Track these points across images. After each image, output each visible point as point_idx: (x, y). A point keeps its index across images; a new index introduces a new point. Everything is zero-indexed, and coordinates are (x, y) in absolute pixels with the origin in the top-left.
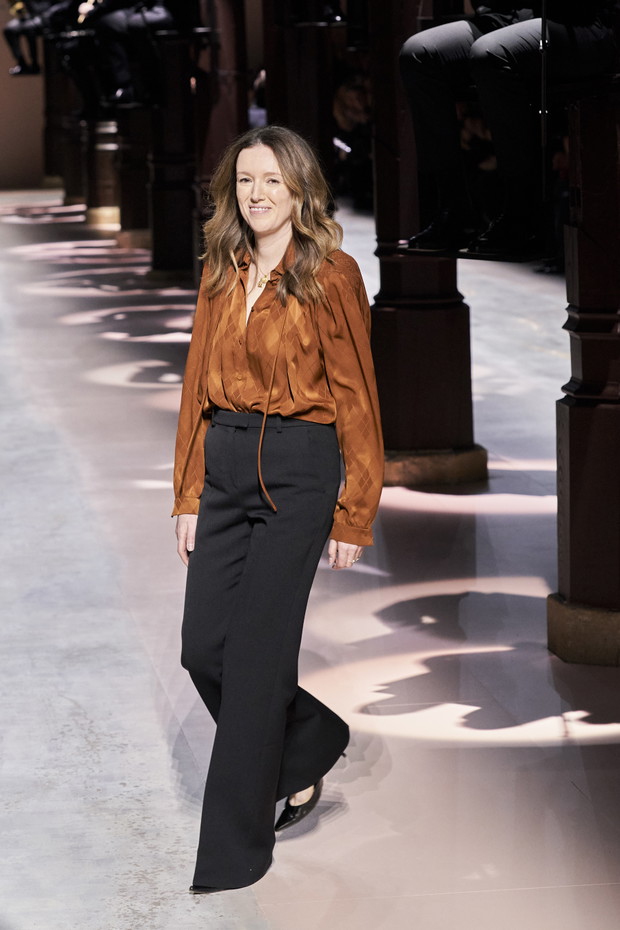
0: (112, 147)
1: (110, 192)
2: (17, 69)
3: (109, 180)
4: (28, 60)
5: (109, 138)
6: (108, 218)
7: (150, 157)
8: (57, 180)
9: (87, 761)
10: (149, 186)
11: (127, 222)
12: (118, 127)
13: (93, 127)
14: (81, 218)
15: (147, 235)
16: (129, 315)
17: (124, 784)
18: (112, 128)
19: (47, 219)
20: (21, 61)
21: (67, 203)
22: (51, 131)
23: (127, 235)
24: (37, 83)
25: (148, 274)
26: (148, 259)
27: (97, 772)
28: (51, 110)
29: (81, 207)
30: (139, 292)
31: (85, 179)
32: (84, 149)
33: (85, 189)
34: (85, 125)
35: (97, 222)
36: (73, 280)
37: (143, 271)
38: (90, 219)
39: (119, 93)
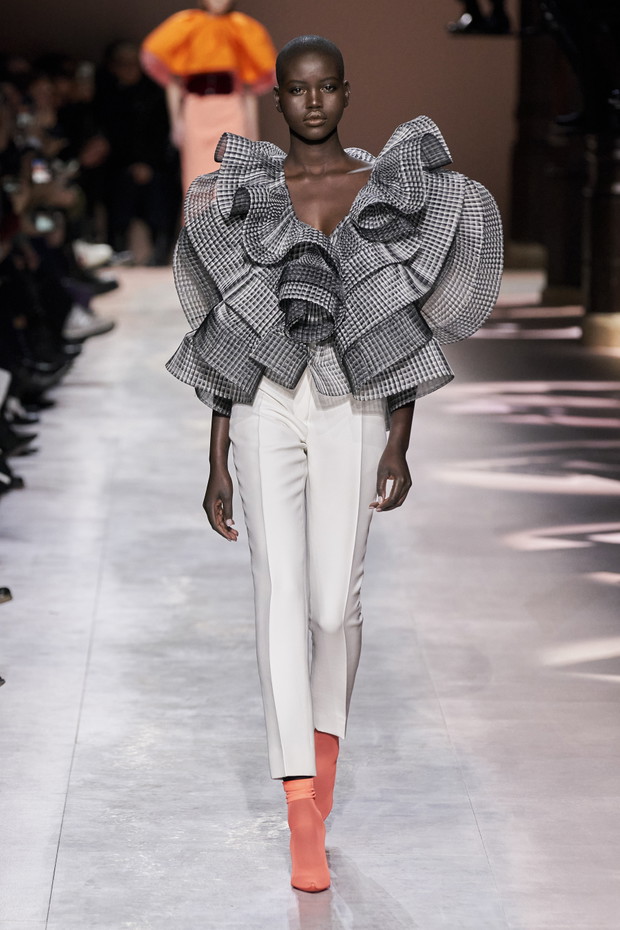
2: (466, 19)
4: (486, 6)
8: (536, 252)
14: (574, 333)
19: (507, 331)
21: (547, 300)
24: (503, 52)
28: (528, 110)
29: (575, 311)
31: (587, 254)
32: (588, 192)
33: (586, 271)
34: (592, 143)
35: (607, 344)
36: (541, 460)
38: (591, 334)
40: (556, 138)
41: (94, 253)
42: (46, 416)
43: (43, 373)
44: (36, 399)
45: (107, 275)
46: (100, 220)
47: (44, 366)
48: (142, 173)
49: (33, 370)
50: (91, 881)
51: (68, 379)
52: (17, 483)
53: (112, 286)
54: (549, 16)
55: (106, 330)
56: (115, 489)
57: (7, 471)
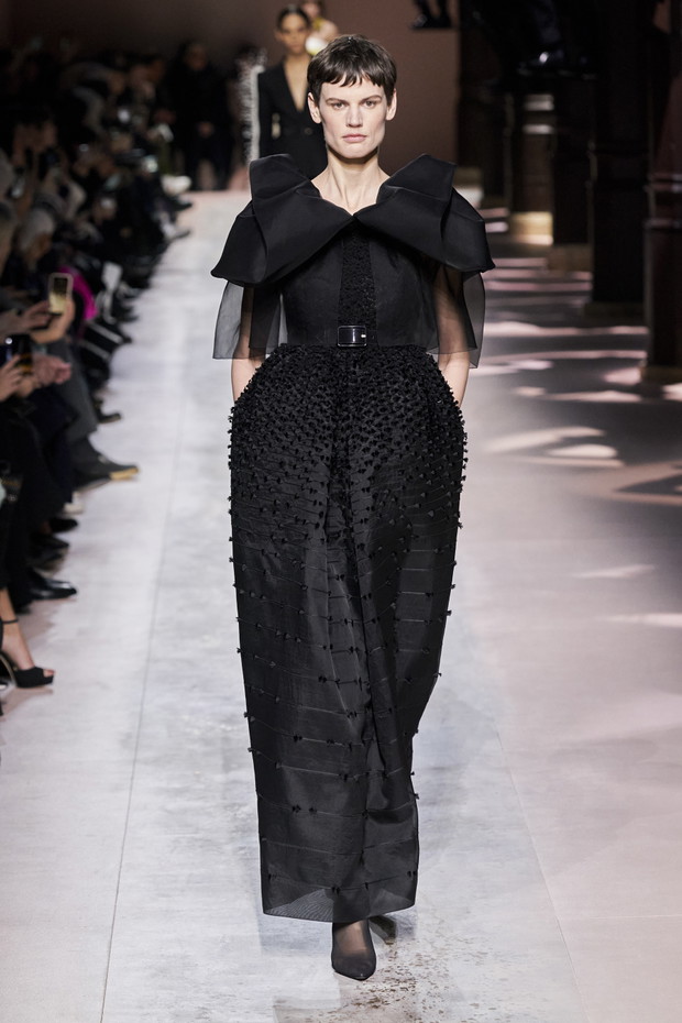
0: (543, 129)
1: (542, 191)
3: (540, 175)
4: (435, 10)
5: (541, 116)
6: (538, 228)
7: (592, 145)
8: (474, 173)
9: (430, 973)
10: (589, 185)
11: (560, 233)
12: (556, 102)
13: (520, 101)
14: (499, 227)
15: (584, 253)
16: (556, 362)
17: (477, 1005)
18: (546, 104)
20: (425, 9)
22: (466, 106)
23: (562, 252)
24: (448, 40)
25: (586, 307)
26: (587, 287)
27: (441, 988)
28: (466, 78)
29: (501, 212)
31: (508, 172)
32: (508, 132)
33: (508, 187)
34: (509, 99)
35: (524, 232)
37: (579, 302)
38: (513, 228)
39: (544, 58)
40: (485, 96)
41: (177, 184)
42: (147, 295)
44: (139, 281)
45: (186, 198)
46: (180, 160)
47: (145, 260)
48: (206, 129)
50: (181, 609)
51: (160, 268)
52: (127, 340)
53: (188, 206)
54: (476, 15)
55: (185, 235)
57: (118, 332)
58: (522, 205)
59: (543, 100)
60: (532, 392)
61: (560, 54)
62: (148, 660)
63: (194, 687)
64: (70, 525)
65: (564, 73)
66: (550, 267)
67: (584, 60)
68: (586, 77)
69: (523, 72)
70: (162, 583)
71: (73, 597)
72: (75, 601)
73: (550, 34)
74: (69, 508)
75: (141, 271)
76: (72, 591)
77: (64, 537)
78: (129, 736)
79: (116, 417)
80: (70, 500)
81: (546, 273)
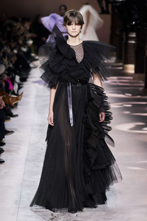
0: (133, 42)
1: (132, 58)
3: (132, 54)
4: (105, 9)
5: (132, 38)
6: (131, 68)
7: (146, 47)
10: (145, 57)
11: (137, 70)
12: (137, 35)
13: (127, 34)
14: (121, 68)
15: (143, 75)
18: (134, 35)
21: (117, 62)
22: (113, 35)
23: (137, 75)
24: (109, 17)
25: (143, 90)
26: (143, 85)
28: (113, 28)
29: (121, 64)
30: (139, 97)
31: (123, 53)
32: (124, 42)
33: (123, 57)
34: (124, 34)
35: (127, 70)
36: (115, 91)
37: (141, 89)
38: (124, 68)
39: (134, 23)
40: (118, 33)
42: (25, 83)
43: (25, 75)
44: (24, 79)
47: (25, 73)
49: (22, 74)
50: (32, 168)
51: (29, 76)
54: (116, 11)
56: (37, 96)
58: (127, 62)
59: (134, 34)
60: (127, 112)
61: (138, 22)
62: (23, 181)
63: (35, 188)
64: (3, 144)
65: (139, 27)
66: (134, 79)
67: (144, 24)
68: (145, 28)
69: (128, 26)
70: (27, 160)
71: (4, 163)
72: (4, 164)
73: (136, 16)
74: (4, 139)
75: (25, 76)
76: (4, 162)
77: (2, 147)
78: (17, 201)
79: (17, 116)
80: (4, 137)
81: (133, 81)
